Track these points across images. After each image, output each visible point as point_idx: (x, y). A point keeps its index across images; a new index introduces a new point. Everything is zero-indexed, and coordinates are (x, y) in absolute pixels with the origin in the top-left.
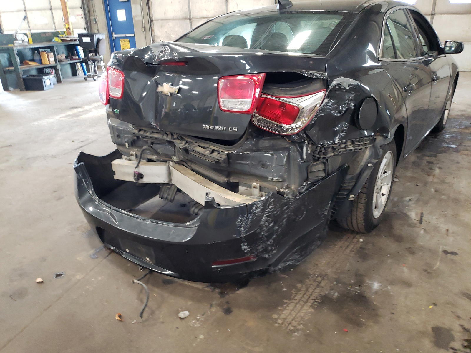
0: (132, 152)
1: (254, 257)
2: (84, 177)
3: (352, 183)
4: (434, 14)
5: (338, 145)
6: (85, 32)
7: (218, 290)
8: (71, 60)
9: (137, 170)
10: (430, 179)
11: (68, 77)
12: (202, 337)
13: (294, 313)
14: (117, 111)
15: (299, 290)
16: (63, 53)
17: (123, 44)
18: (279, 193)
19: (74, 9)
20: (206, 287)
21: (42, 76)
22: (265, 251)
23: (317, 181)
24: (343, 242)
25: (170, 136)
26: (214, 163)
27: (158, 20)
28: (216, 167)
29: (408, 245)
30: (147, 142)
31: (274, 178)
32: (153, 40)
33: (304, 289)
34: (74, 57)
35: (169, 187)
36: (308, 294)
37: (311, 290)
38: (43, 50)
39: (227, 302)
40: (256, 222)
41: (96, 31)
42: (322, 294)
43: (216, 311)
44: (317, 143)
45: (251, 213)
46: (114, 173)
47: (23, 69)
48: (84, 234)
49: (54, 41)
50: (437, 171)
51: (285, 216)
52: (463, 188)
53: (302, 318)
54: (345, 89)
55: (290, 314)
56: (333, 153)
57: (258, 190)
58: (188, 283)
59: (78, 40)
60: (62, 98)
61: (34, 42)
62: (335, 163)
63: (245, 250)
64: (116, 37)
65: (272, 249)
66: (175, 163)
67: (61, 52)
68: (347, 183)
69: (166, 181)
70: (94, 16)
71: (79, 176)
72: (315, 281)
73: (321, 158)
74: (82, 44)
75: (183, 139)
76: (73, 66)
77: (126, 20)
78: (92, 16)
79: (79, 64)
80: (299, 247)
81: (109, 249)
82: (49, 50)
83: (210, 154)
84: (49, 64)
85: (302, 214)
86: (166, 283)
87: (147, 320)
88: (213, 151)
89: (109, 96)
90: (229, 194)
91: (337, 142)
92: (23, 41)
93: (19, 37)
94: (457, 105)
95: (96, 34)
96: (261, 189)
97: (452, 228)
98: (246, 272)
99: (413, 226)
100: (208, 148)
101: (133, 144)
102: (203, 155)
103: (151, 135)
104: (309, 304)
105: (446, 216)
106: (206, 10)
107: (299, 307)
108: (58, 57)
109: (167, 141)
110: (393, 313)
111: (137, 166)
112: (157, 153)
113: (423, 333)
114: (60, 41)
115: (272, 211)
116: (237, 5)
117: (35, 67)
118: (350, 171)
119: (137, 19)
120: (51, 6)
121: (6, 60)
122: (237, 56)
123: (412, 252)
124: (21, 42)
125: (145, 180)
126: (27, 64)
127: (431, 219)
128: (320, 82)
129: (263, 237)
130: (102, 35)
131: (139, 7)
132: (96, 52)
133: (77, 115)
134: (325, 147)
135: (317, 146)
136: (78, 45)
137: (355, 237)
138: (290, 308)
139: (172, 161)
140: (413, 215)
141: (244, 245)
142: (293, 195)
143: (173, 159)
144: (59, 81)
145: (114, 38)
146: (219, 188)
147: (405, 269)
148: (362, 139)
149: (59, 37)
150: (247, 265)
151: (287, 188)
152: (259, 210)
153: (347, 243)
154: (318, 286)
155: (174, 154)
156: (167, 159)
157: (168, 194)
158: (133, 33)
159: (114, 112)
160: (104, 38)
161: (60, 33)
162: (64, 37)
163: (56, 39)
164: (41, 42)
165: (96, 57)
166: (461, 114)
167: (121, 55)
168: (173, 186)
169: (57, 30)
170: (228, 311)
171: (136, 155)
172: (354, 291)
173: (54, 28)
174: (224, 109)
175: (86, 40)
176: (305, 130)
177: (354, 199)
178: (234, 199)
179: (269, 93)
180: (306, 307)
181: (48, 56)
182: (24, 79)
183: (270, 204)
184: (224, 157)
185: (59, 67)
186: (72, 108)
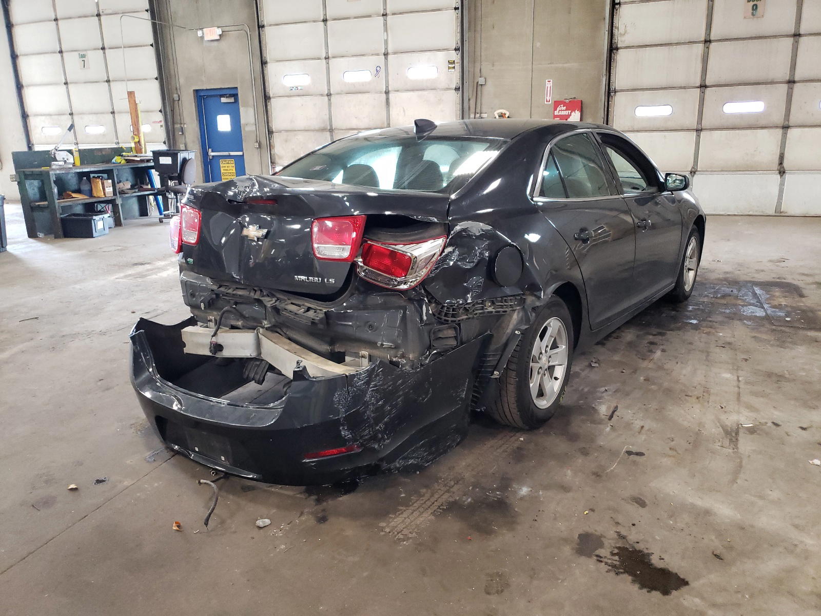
0: (210, 317)
1: (358, 447)
2: (143, 350)
3: (498, 356)
4: (701, 130)
5: (472, 305)
6: (164, 148)
7: (314, 497)
8: (140, 191)
9: (214, 339)
10: (645, 364)
11: (134, 217)
12: (283, 547)
13: (408, 521)
14: (190, 260)
15: (421, 496)
16: (127, 180)
17: (225, 167)
18: (391, 362)
19: (150, 113)
20: (298, 494)
21: (92, 216)
22: (374, 438)
23: (446, 351)
24: (496, 441)
25: (258, 293)
26: (310, 324)
27: (280, 132)
28: (313, 330)
29: (582, 445)
30: (229, 302)
31: (384, 343)
32: (273, 161)
33: (427, 496)
34: (145, 187)
35: (258, 363)
36: (432, 500)
37: (436, 496)
38: (96, 175)
39: (324, 510)
40: (358, 398)
41: (182, 147)
42: (451, 500)
43: (308, 520)
44: (442, 303)
45: (352, 386)
46: (184, 345)
47: (63, 204)
48: (139, 433)
49: (114, 161)
50: (658, 354)
51: (401, 393)
52: (685, 375)
53: (417, 526)
54: (475, 236)
55: (403, 521)
56: (467, 315)
57: (367, 360)
58: (276, 489)
59: (152, 161)
60: (121, 250)
61: (82, 163)
62: (470, 329)
63: (345, 436)
64: (213, 156)
65: (383, 437)
66: (267, 329)
67: (125, 178)
68: (491, 356)
69: (254, 355)
70: (181, 124)
71: (137, 347)
72: (445, 485)
73: (449, 322)
74: (158, 167)
75: (273, 296)
76: (142, 201)
77: (232, 130)
78: (177, 123)
79: (151, 198)
80: (427, 440)
81: (173, 450)
82: (105, 176)
83: (304, 313)
84: (104, 196)
85: (427, 393)
86: (246, 489)
87: (213, 530)
88: (309, 309)
89: (182, 241)
90: (327, 365)
91: (469, 301)
92: (65, 162)
93: (60, 156)
94: (723, 264)
95: (181, 152)
96: (371, 358)
97: (649, 424)
98: (349, 468)
99: (600, 422)
100: (303, 305)
101: (211, 304)
102: (296, 314)
103: (234, 292)
104: (430, 511)
105: (647, 410)
106: (356, 118)
107: (416, 514)
108: (120, 186)
109: (255, 299)
110: (536, 520)
111: (215, 335)
112: (242, 317)
113: (566, 540)
114: (123, 162)
115: (381, 385)
116: (404, 111)
117: (80, 202)
118: (494, 340)
119: (248, 129)
120: (113, 109)
121: (36, 190)
122: (340, 195)
123: (585, 452)
124: (62, 163)
125: (226, 353)
126: (70, 197)
127: (626, 414)
128: (441, 226)
129: (368, 418)
130: (192, 154)
131: (251, 111)
132: (180, 179)
133: (142, 276)
134: (455, 307)
135: (443, 307)
136: (152, 167)
137: (515, 434)
138: (405, 515)
139: (263, 327)
140: (603, 410)
141: (343, 429)
142: (412, 367)
143: (264, 324)
144: (118, 223)
145: (211, 158)
146: (318, 358)
147: (569, 472)
148: (504, 298)
149: (122, 156)
150: (349, 458)
151: (403, 356)
152: (362, 382)
153: (501, 442)
154: (448, 491)
155: (264, 317)
156: (255, 324)
157: (256, 373)
158: (242, 151)
159: (187, 262)
160: (193, 158)
161: (125, 149)
162: (130, 155)
163: (117, 159)
164: (93, 163)
165: (179, 187)
166: (724, 278)
167: (200, 190)
168: (263, 362)
169: (120, 145)
170: (323, 519)
171: (216, 320)
172: (494, 497)
173: (116, 141)
174: (318, 255)
175: (166, 161)
176: (423, 284)
177: (498, 377)
178: (333, 370)
179: (373, 238)
180: (425, 515)
181: (103, 184)
182: (62, 219)
183: (378, 375)
184: (321, 315)
185: (119, 202)
186: (136, 264)
